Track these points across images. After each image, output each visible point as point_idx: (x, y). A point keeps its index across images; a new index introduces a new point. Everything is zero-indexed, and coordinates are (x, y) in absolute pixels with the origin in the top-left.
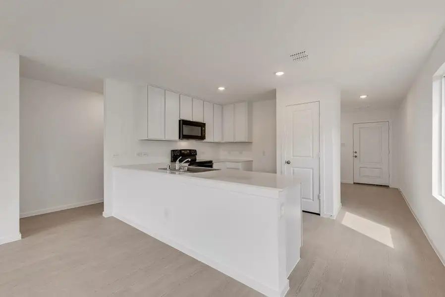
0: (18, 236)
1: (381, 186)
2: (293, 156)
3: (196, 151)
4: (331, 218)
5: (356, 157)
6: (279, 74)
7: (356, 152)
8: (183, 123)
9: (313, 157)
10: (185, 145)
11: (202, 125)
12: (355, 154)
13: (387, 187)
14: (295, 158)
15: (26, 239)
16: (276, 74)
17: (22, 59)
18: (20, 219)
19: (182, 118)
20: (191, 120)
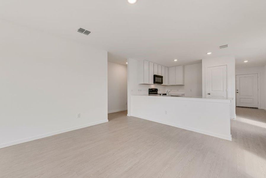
0: (107, 121)
1: (256, 108)
2: (212, 91)
3: (157, 89)
4: (234, 119)
5: (237, 92)
6: (209, 53)
7: (237, 90)
8: (155, 76)
9: (223, 91)
10: (153, 86)
11: (162, 77)
12: (238, 91)
13: (258, 108)
14: (213, 92)
15: (110, 121)
16: (208, 54)
17: (108, 53)
18: (108, 114)
19: (155, 74)
20: (157, 75)
